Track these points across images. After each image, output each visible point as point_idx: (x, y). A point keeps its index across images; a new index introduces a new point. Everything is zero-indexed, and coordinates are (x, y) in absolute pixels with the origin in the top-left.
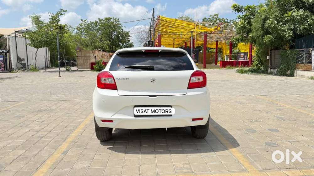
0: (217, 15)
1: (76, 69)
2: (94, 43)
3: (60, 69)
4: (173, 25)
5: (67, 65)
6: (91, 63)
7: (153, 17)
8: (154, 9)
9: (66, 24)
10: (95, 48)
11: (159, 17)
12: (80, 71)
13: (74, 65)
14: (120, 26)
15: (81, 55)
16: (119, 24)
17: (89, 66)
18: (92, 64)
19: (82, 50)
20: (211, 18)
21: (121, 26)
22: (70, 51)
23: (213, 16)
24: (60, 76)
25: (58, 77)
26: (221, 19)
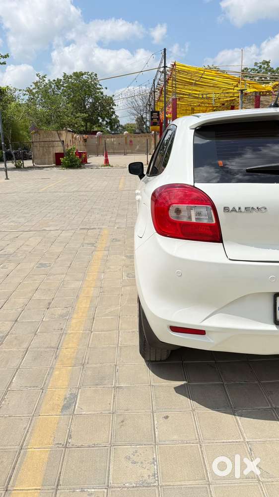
0: (268, 63)
1: (32, 165)
2: (59, 116)
3: (6, 165)
4: (197, 81)
5: (17, 159)
6: (56, 154)
7: (163, 65)
8: (165, 49)
9: (7, 87)
10: (62, 126)
11: (175, 65)
12: (39, 168)
13: (27, 158)
14: (98, 86)
15: (38, 140)
16: (96, 84)
17: (52, 158)
18: (58, 156)
19: (40, 132)
20: (256, 68)
21: (100, 87)
22: (19, 134)
23: (260, 64)
24: (7, 178)
25: (3, 180)
26: (275, 69)
